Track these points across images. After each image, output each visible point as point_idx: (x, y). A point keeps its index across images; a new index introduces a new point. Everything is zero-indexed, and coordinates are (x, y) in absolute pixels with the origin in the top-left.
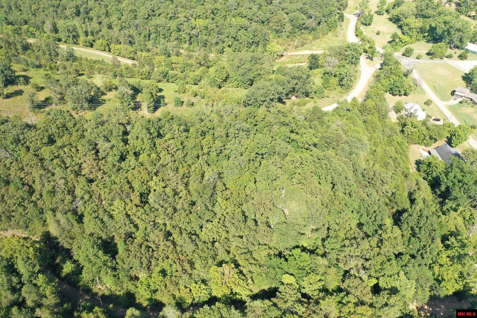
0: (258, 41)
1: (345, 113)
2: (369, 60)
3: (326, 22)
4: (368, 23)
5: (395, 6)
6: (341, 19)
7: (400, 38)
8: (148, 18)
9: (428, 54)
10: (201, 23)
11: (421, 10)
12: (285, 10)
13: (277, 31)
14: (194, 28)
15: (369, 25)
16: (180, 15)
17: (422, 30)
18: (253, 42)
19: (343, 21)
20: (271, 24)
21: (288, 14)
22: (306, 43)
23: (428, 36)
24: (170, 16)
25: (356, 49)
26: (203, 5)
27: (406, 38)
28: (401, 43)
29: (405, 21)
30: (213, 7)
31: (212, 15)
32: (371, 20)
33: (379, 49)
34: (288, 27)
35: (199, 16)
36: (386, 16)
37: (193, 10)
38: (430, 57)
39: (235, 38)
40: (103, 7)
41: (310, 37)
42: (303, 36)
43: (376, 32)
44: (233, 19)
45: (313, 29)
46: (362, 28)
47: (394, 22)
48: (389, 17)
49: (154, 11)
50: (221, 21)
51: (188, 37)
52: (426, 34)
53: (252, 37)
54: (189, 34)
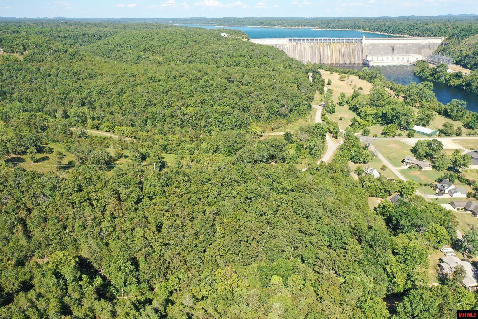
0: (241, 124)
1: (315, 171)
2: (334, 138)
3: (296, 110)
4: (331, 111)
5: (353, 98)
6: (309, 109)
7: (358, 122)
8: (145, 107)
9: (382, 134)
10: (191, 110)
11: (375, 101)
12: (262, 101)
13: (256, 117)
14: (186, 114)
15: (333, 112)
16: (173, 105)
17: (376, 116)
18: (236, 125)
19: (311, 110)
20: (250, 111)
21: (264, 103)
22: (281, 127)
23: (382, 120)
24: (164, 105)
25: (322, 128)
26: (193, 96)
27: (363, 122)
28: (359, 126)
29: (362, 109)
30: (201, 98)
31: (201, 105)
32: (334, 108)
33: (342, 131)
34: (265, 114)
35: (190, 105)
36: (347, 106)
37: (185, 100)
38: (384, 136)
39: (221, 122)
40: (105, 99)
41: (284, 122)
42: (278, 120)
43: (339, 118)
44: (219, 107)
45: (286, 116)
46: (327, 115)
47: (353, 111)
48: (349, 107)
49: (150, 102)
50: (209, 109)
51: (181, 121)
52: (380, 119)
53: (236, 121)
54: (182, 119)
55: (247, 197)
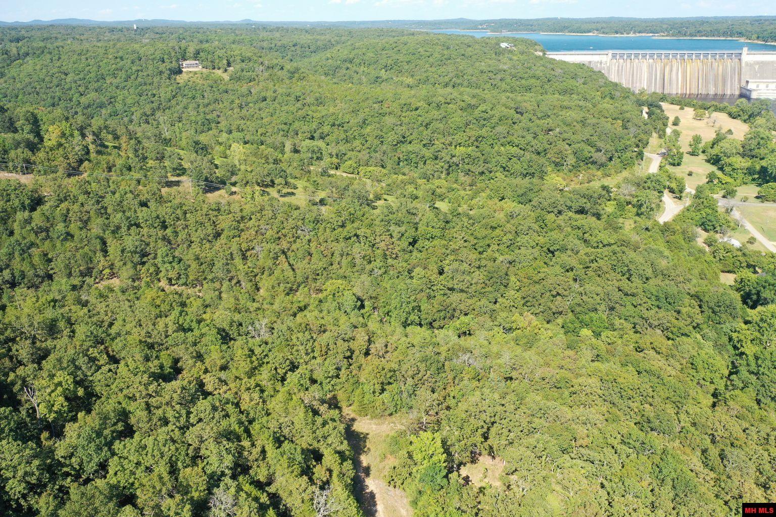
0: (533, 173)
2: (676, 200)
3: (619, 157)
4: (676, 162)
5: (714, 144)
6: (639, 157)
7: (718, 178)
8: (396, 145)
9: (757, 197)
10: (461, 150)
11: (751, 150)
12: (567, 141)
13: (556, 165)
14: (454, 156)
15: (679, 164)
16: (436, 142)
17: (750, 171)
18: (527, 173)
19: (642, 159)
20: (549, 156)
21: (570, 145)
22: (594, 180)
23: (759, 178)
24: (424, 142)
26: (464, 132)
27: (728, 179)
28: (720, 184)
29: (727, 160)
30: (477, 135)
31: (475, 143)
32: (681, 158)
33: (690, 190)
34: (571, 160)
35: (460, 144)
36: (702, 157)
37: (453, 137)
38: (760, 200)
39: (504, 168)
40: (342, 132)
41: (599, 173)
42: (590, 171)
43: (688, 173)
44: (502, 148)
45: (602, 165)
46: (668, 167)
47: (713, 164)
48: (705, 158)
49: (404, 137)
50: (488, 149)
51: (447, 165)
52: (756, 176)
53: (527, 167)
54: (448, 162)
55: (548, 249)
